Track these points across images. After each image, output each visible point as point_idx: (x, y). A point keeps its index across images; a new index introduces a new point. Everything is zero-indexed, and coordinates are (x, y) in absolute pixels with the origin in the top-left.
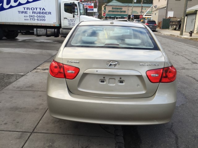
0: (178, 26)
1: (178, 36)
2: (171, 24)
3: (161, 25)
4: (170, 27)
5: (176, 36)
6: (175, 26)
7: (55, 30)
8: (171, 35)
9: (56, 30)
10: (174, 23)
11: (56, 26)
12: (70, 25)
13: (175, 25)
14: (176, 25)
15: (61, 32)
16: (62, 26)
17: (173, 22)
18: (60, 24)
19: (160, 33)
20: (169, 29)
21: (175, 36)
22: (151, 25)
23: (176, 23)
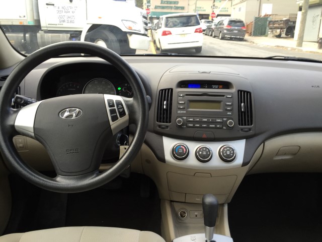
0: (285, 30)
1: (293, 49)
2: (271, 26)
3: (251, 29)
4: (269, 33)
5: (289, 49)
6: (278, 31)
7: (25, 36)
8: (278, 46)
9: (27, 35)
10: (277, 25)
11: (25, 24)
12: (64, 21)
13: (278, 28)
14: (281, 28)
15: (39, 40)
16: (43, 24)
17: (274, 22)
18: (38, 21)
19: (254, 43)
20: (267, 36)
21: (287, 48)
22: (236, 28)
23: (282, 25)
